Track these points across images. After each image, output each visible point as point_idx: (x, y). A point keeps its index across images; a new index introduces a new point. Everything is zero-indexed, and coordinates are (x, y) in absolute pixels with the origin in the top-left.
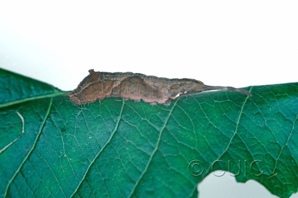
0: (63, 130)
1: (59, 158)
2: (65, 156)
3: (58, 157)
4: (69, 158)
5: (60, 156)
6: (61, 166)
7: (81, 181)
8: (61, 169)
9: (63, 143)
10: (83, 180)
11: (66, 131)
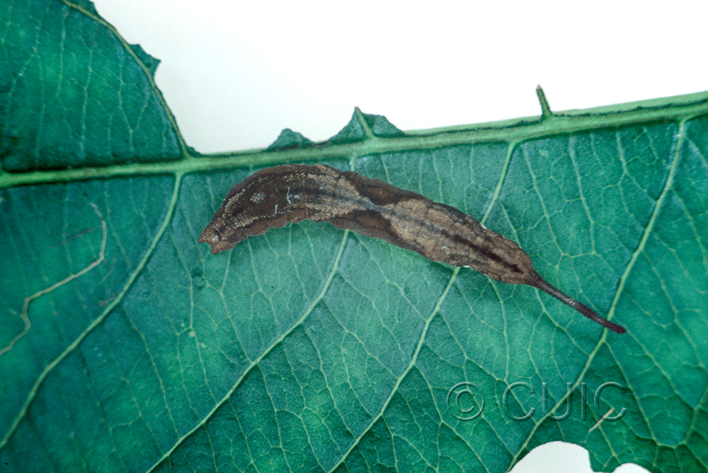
0: (197, 273)
1: (176, 337)
2: (192, 334)
3: (173, 334)
4: (201, 341)
5: (178, 331)
6: (178, 357)
7: (221, 403)
8: (177, 364)
9: (192, 304)
10: (224, 399)
11: (204, 277)
